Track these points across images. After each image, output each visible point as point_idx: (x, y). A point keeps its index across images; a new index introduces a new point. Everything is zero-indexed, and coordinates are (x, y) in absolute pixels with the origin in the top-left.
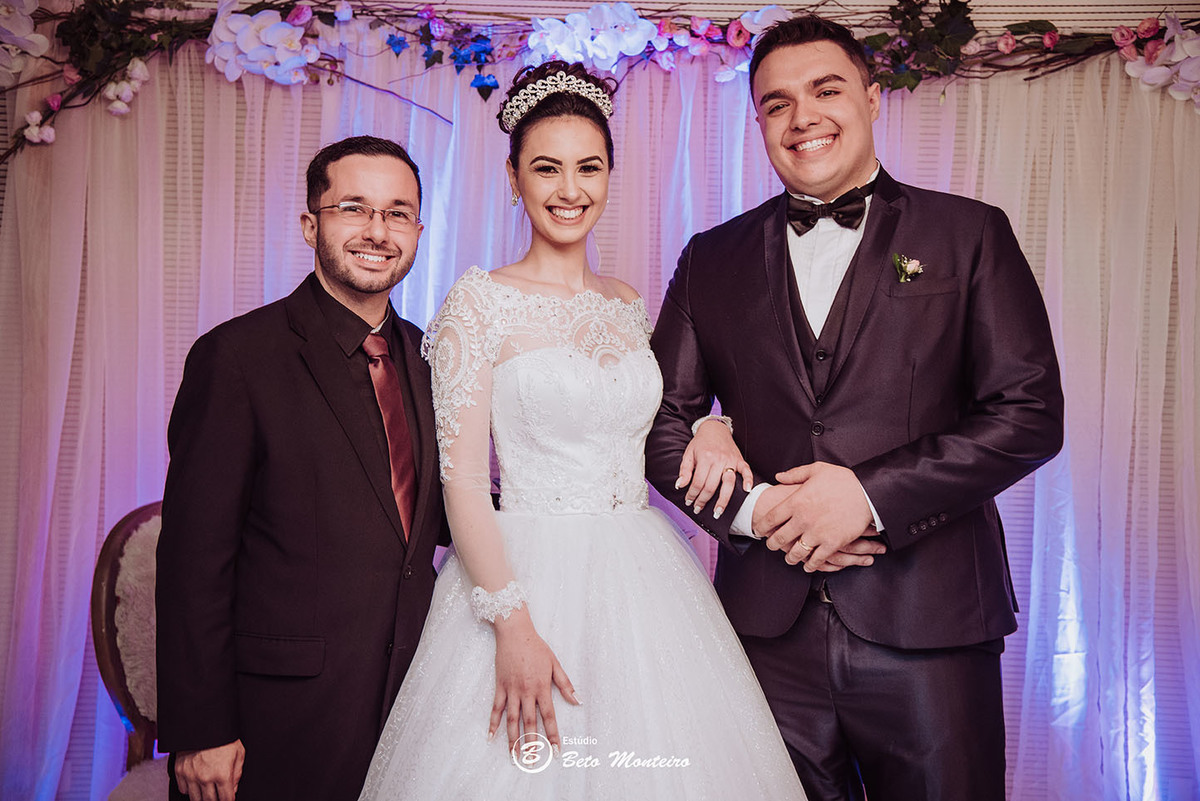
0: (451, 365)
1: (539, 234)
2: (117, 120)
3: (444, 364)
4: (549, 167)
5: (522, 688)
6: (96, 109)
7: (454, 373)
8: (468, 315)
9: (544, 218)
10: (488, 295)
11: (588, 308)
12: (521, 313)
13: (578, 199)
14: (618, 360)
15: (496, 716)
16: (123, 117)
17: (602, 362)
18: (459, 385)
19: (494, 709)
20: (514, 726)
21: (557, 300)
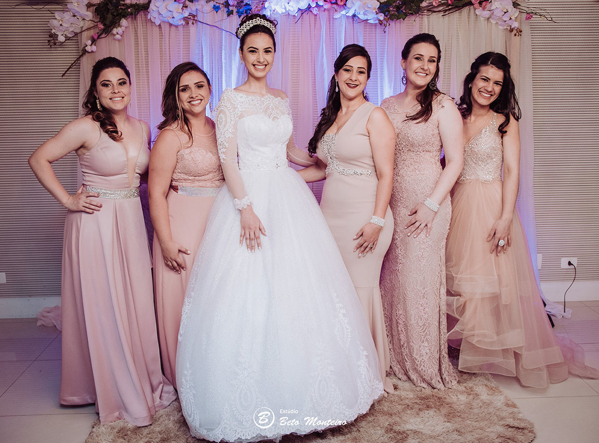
0: (224, 123)
1: (250, 74)
2: (117, 42)
3: (221, 123)
4: (254, 51)
5: (250, 228)
6: (110, 38)
7: (225, 126)
8: (228, 105)
9: (252, 69)
10: (235, 97)
11: (269, 101)
12: (247, 103)
13: (264, 62)
14: (278, 119)
15: (242, 238)
16: (119, 40)
17: (273, 120)
18: (227, 130)
19: (241, 236)
20: (248, 241)
21: (259, 98)
